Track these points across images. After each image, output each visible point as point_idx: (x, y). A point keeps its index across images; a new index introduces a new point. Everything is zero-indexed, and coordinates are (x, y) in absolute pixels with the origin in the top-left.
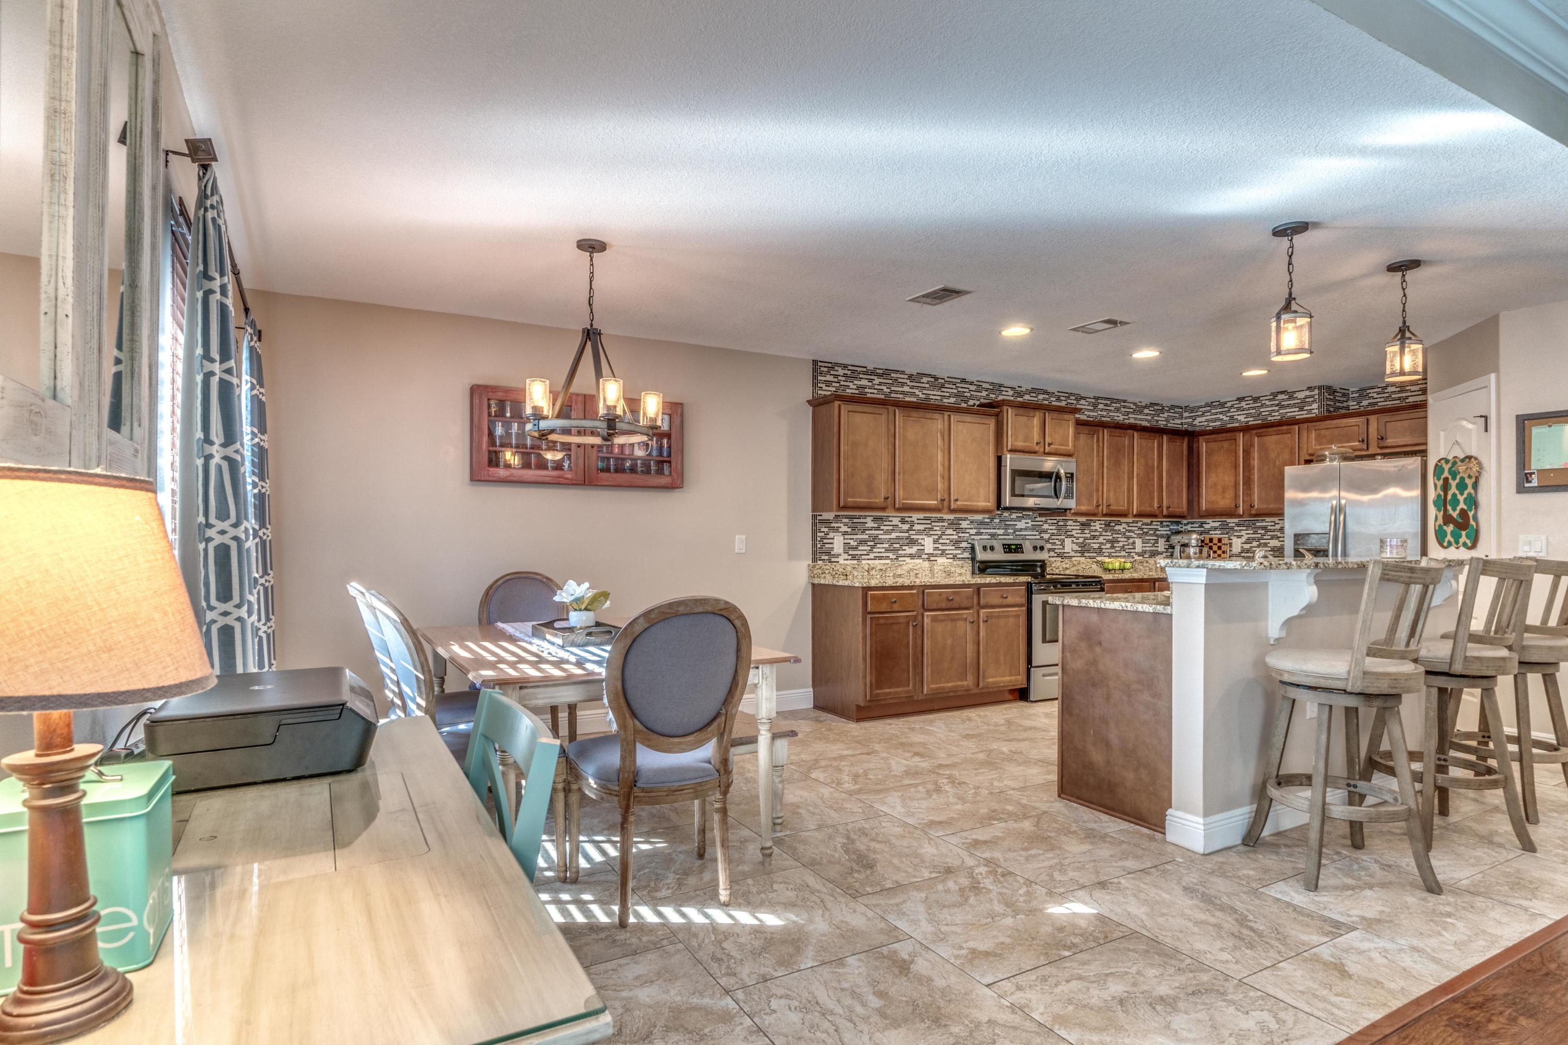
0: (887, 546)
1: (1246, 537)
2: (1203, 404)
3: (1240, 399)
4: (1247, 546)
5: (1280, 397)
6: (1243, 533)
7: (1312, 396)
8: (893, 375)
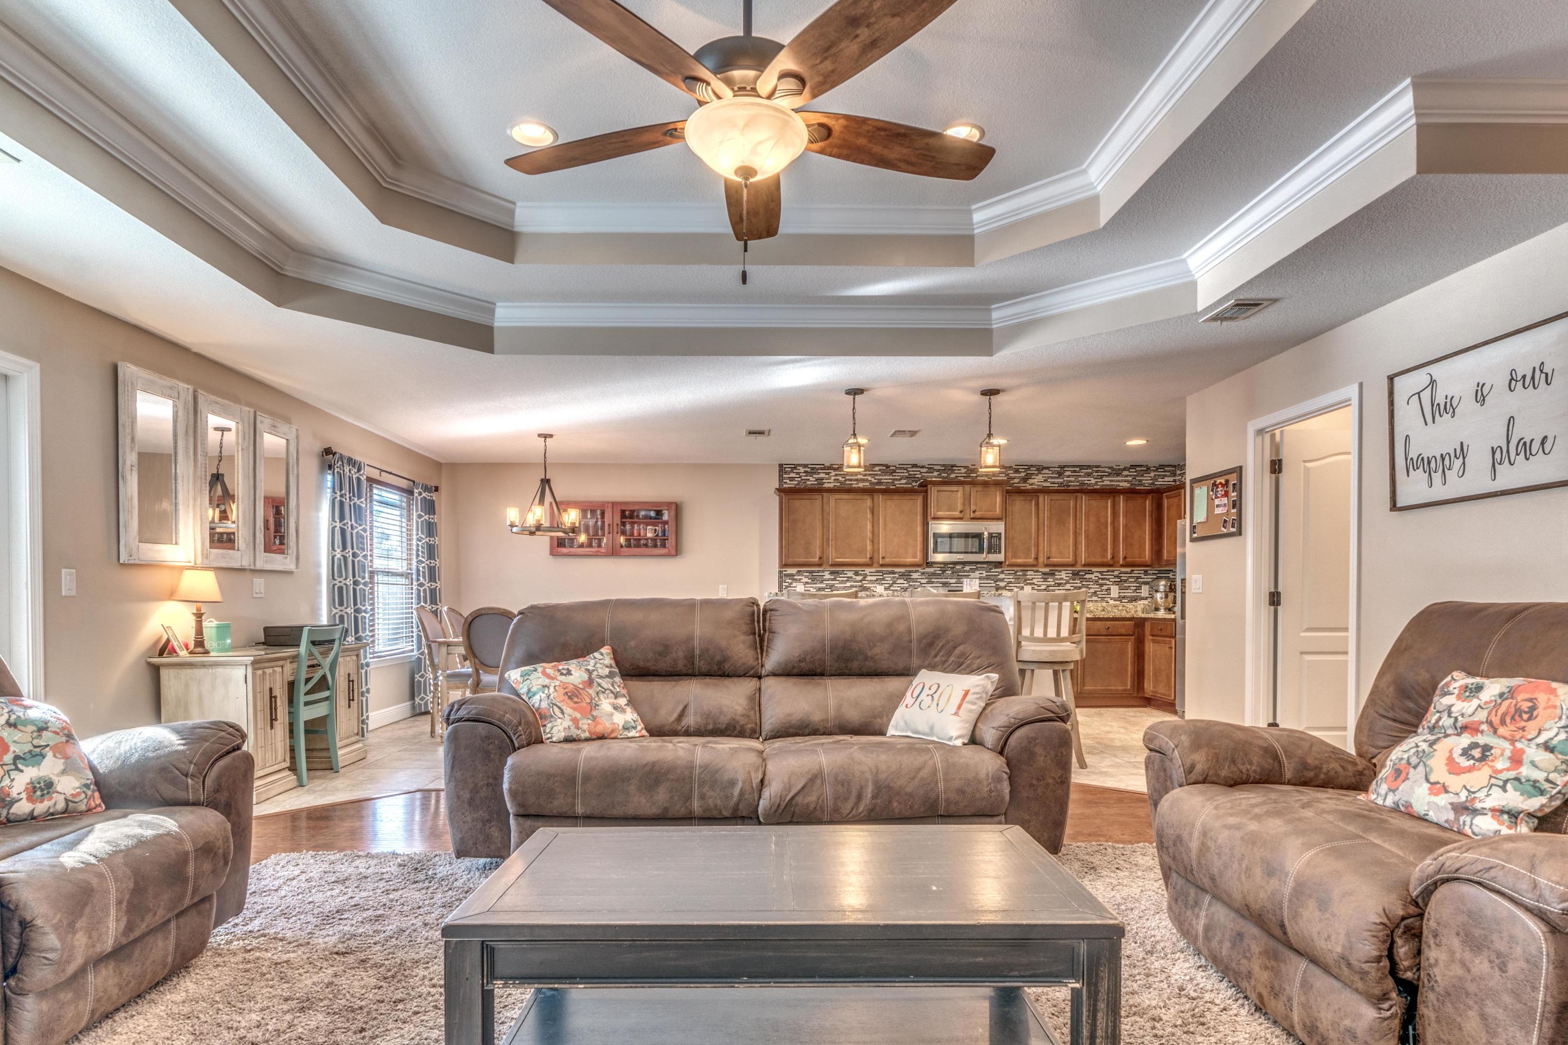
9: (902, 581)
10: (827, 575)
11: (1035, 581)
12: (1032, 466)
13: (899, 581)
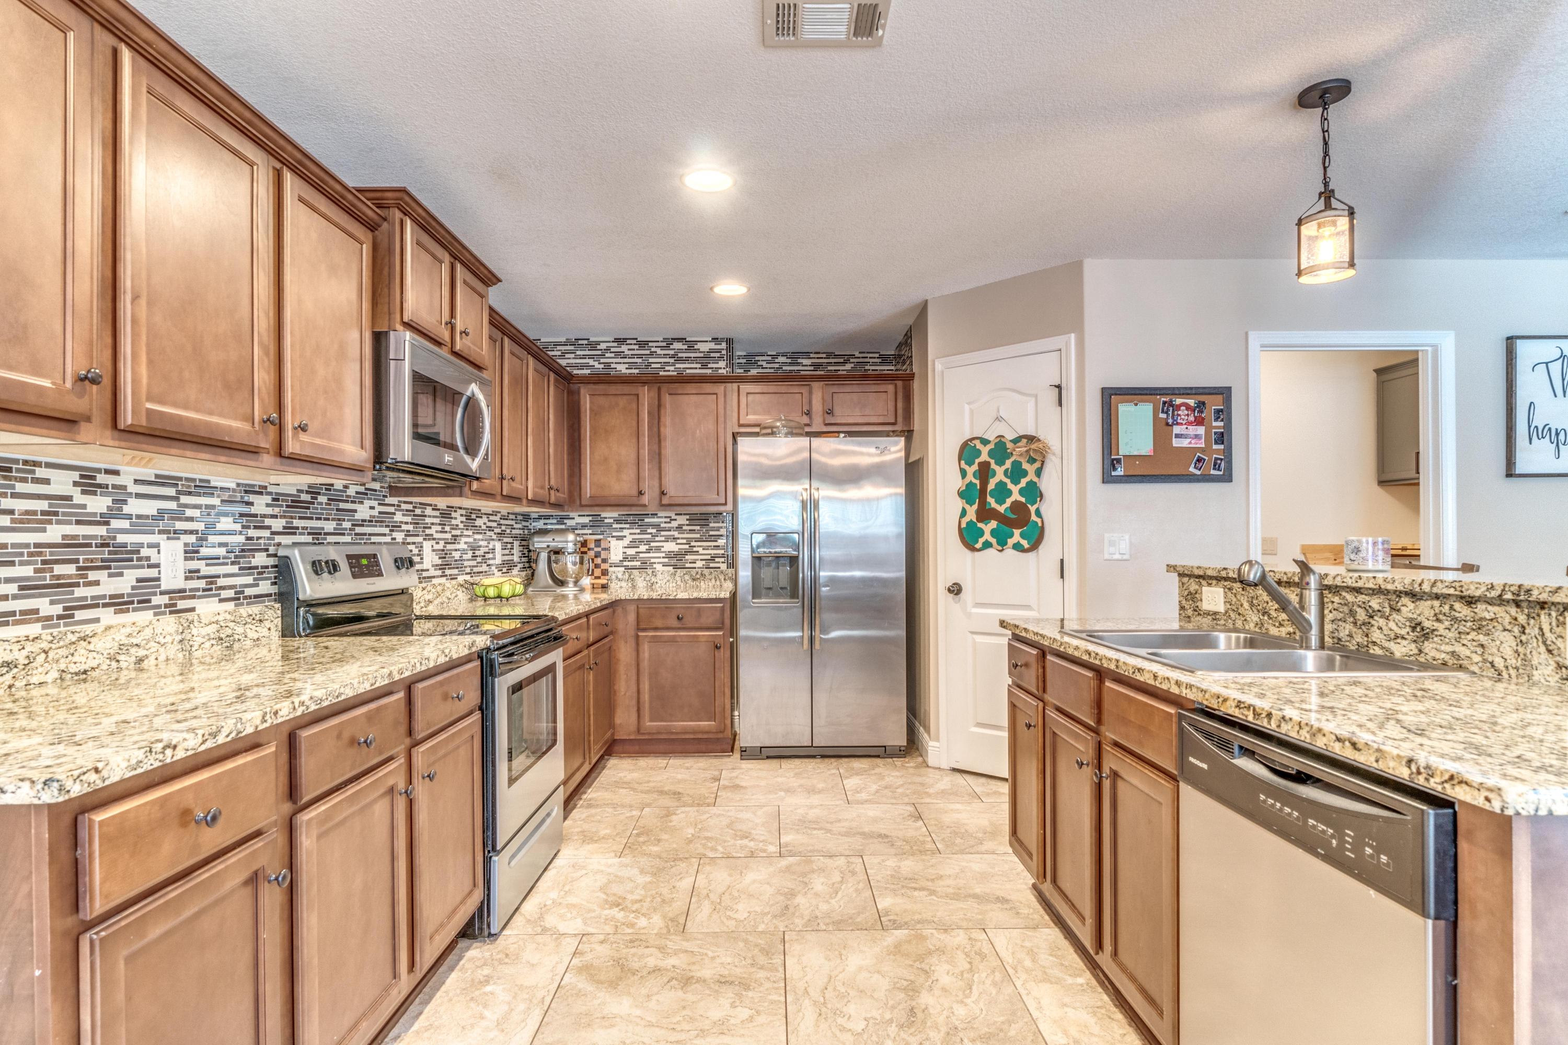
1: (630, 538)
2: (563, 340)
3: (620, 341)
4: (631, 552)
5: (677, 345)
6: (626, 533)
7: (719, 351)
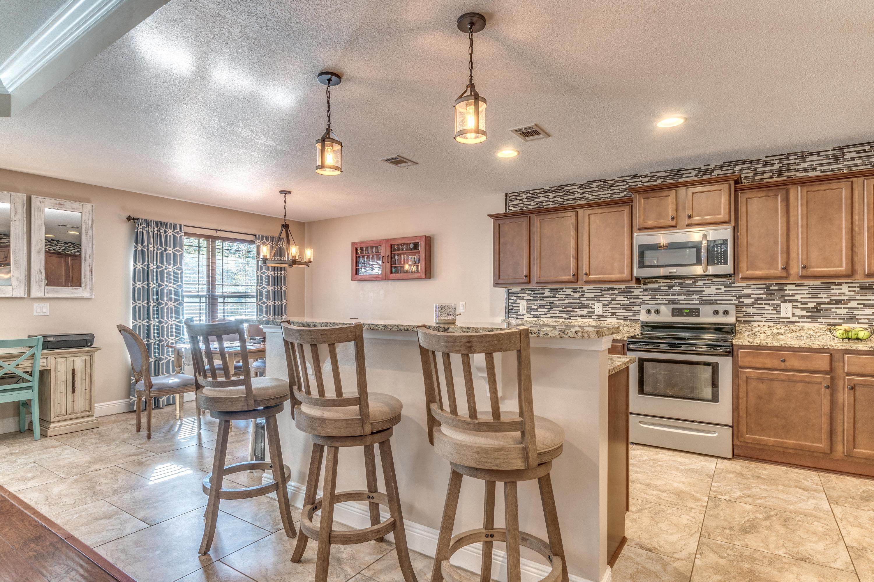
0: (561, 309)
8: (565, 188)
9: (622, 298)
10: (547, 293)
11: (798, 297)
12: (791, 154)
13: (619, 298)
